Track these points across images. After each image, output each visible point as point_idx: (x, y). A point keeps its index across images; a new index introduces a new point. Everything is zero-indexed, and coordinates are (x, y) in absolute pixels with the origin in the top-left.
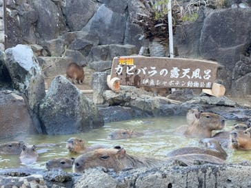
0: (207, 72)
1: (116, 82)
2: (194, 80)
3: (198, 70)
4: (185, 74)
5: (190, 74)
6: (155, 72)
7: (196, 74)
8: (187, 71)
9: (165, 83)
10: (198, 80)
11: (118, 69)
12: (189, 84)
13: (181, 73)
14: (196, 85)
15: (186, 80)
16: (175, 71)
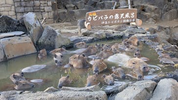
0: (133, 14)
1: (89, 25)
2: (126, 19)
3: (128, 14)
4: (121, 16)
5: (124, 16)
6: (107, 17)
7: (127, 16)
8: (122, 15)
9: (112, 22)
10: (128, 18)
11: (89, 18)
12: (124, 21)
13: (120, 16)
14: (128, 21)
15: (122, 19)
16: (117, 16)
